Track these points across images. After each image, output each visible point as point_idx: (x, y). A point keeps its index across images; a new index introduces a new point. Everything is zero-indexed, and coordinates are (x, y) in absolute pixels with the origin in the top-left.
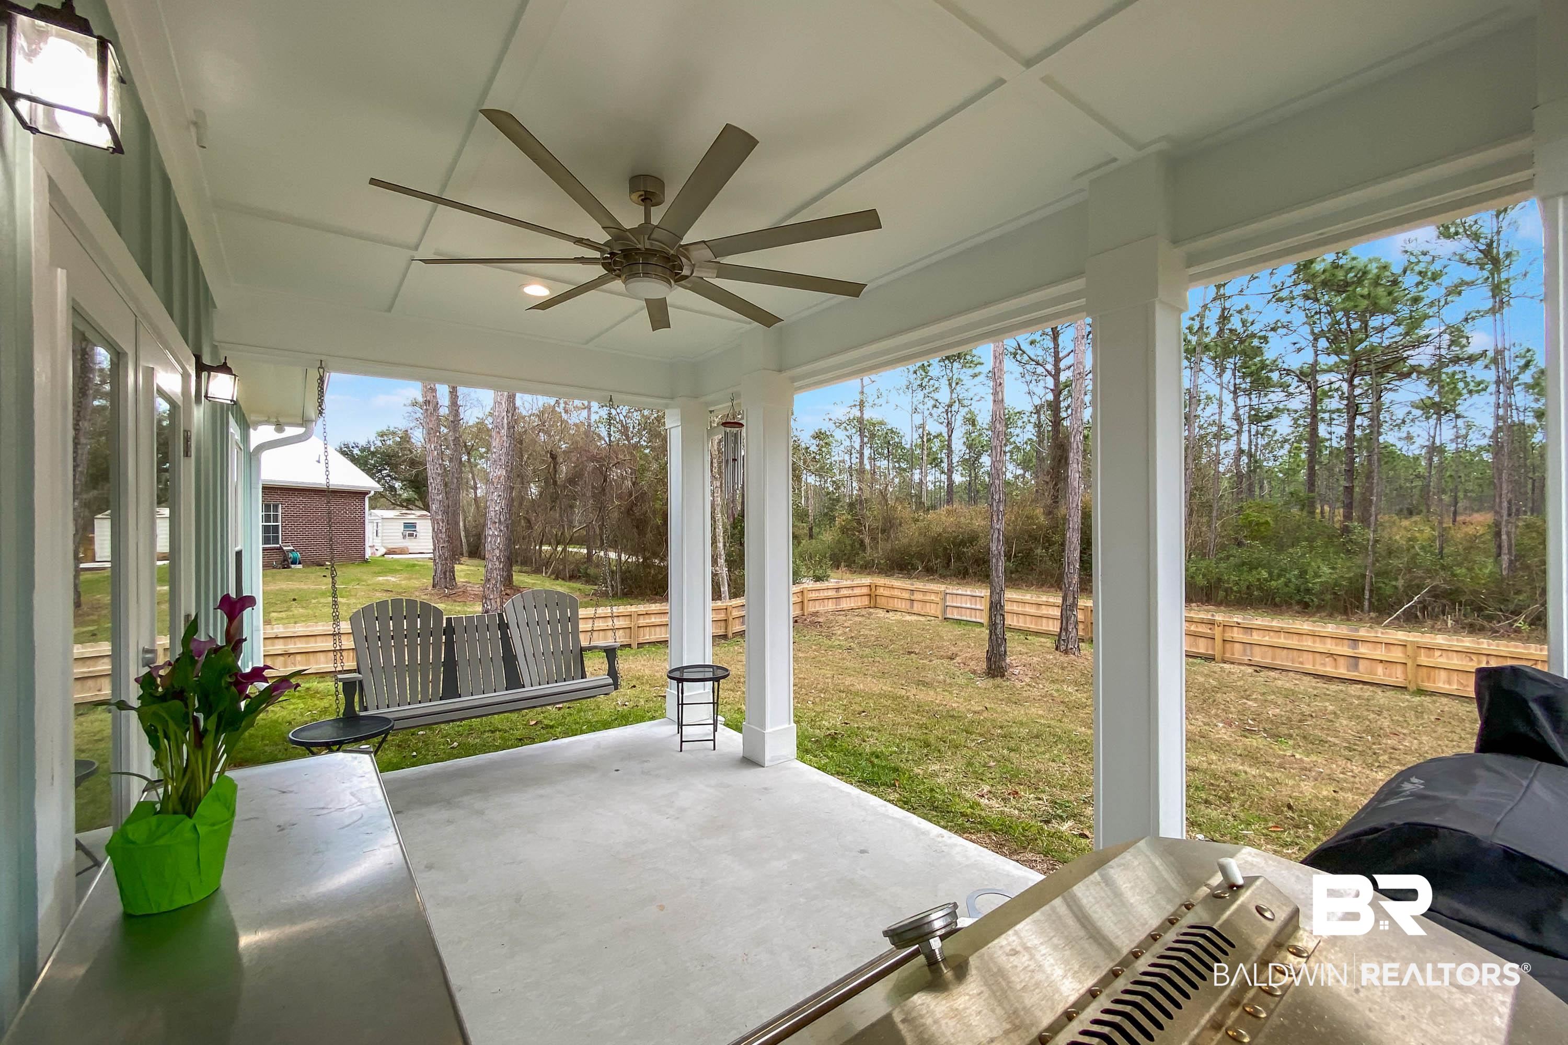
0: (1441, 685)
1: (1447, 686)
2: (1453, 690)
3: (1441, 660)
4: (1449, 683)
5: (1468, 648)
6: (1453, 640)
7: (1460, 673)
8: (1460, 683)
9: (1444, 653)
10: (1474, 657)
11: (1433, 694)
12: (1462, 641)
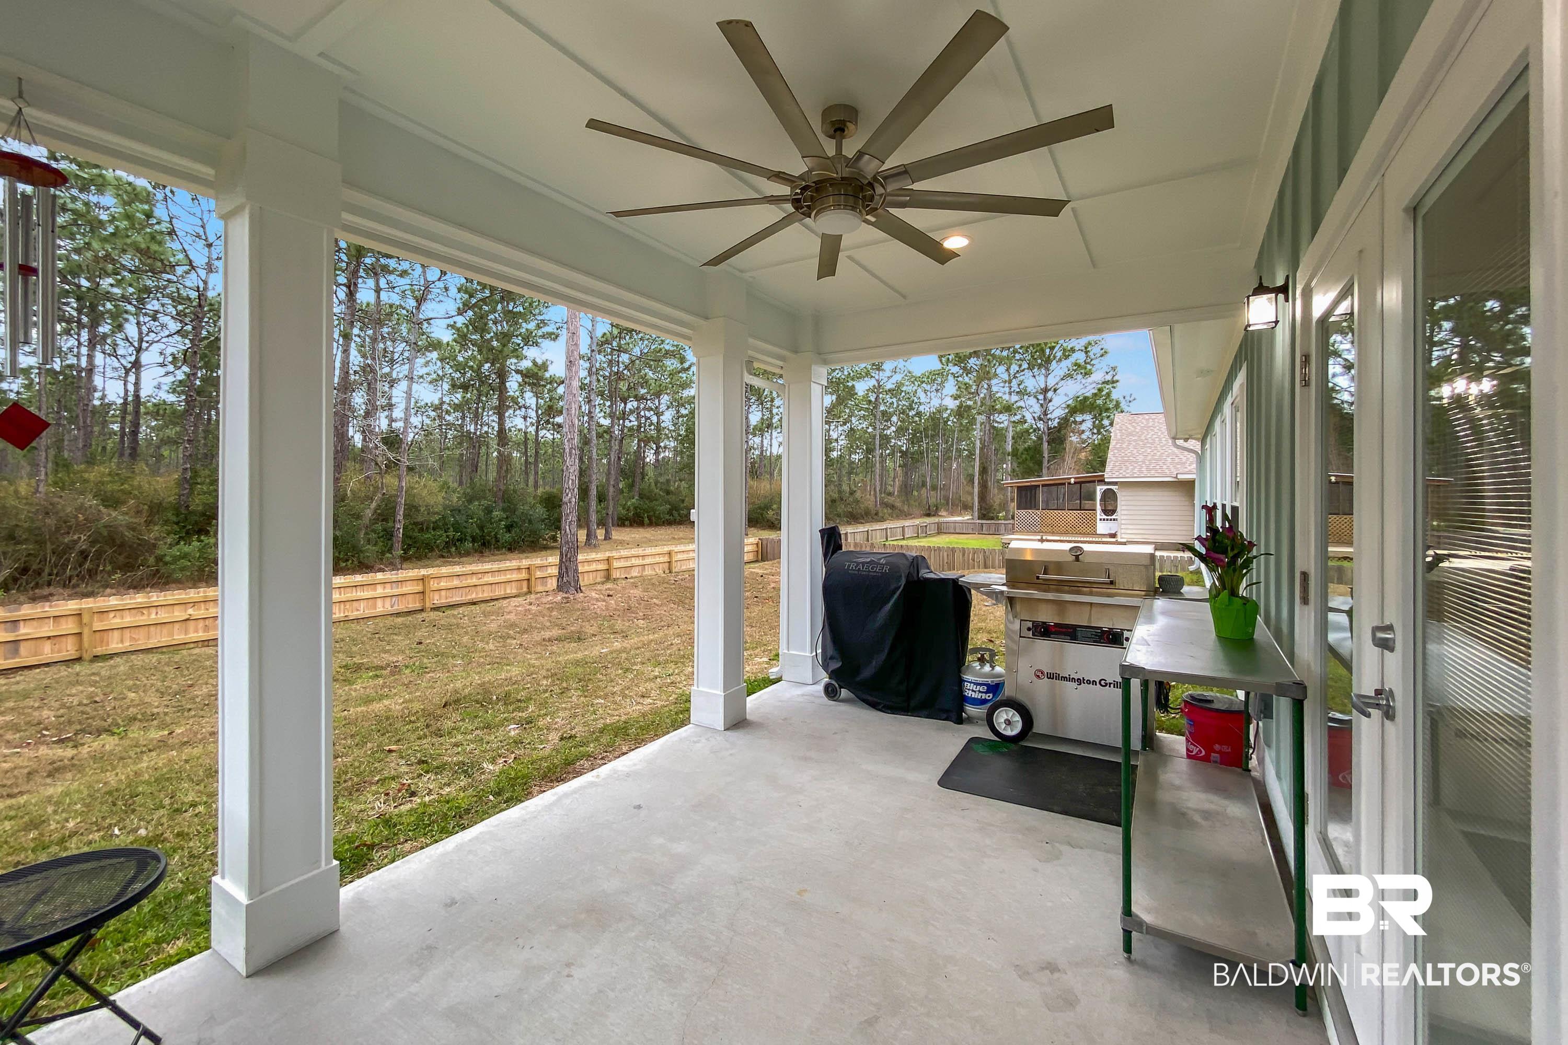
0: (114, 646)
1: (120, 645)
2: (126, 647)
3: (117, 620)
4: (122, 641)
5: (141, 603)
6: (126, 599)
7: (133, 630)
8: (132, 639)
9: (118, 614)
10: (145, 611)
11: (111, 656)
12: (135, 598)
